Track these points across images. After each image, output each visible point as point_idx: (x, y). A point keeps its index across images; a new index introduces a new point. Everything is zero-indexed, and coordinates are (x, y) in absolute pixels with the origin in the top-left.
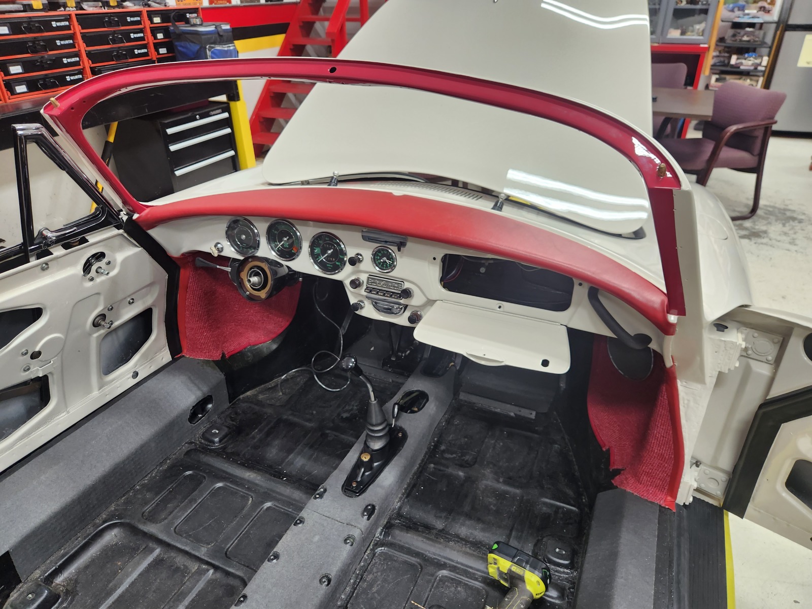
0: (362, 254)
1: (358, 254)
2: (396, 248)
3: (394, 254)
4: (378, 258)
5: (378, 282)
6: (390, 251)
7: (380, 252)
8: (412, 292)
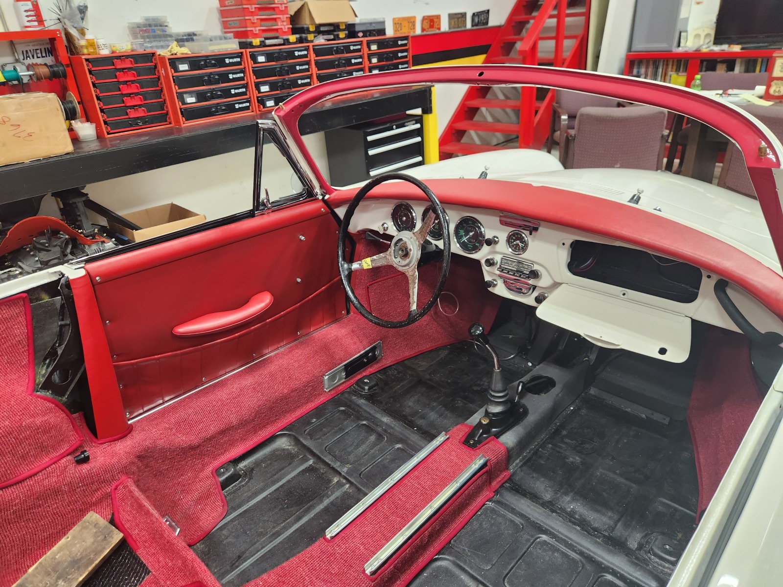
0: (498, 237)
1: (495, 237)
2: (529, 232)
3: (526, 239)
4: (513, 241)
5: (510, 263)
6: (523, 235)
7: (514, 236)
8: (539, 274)
